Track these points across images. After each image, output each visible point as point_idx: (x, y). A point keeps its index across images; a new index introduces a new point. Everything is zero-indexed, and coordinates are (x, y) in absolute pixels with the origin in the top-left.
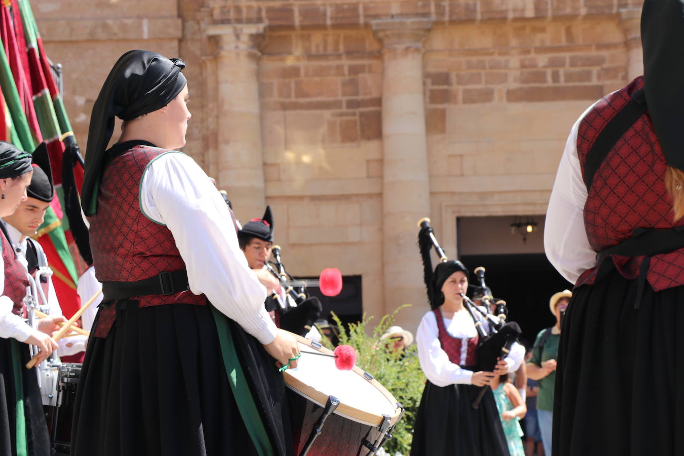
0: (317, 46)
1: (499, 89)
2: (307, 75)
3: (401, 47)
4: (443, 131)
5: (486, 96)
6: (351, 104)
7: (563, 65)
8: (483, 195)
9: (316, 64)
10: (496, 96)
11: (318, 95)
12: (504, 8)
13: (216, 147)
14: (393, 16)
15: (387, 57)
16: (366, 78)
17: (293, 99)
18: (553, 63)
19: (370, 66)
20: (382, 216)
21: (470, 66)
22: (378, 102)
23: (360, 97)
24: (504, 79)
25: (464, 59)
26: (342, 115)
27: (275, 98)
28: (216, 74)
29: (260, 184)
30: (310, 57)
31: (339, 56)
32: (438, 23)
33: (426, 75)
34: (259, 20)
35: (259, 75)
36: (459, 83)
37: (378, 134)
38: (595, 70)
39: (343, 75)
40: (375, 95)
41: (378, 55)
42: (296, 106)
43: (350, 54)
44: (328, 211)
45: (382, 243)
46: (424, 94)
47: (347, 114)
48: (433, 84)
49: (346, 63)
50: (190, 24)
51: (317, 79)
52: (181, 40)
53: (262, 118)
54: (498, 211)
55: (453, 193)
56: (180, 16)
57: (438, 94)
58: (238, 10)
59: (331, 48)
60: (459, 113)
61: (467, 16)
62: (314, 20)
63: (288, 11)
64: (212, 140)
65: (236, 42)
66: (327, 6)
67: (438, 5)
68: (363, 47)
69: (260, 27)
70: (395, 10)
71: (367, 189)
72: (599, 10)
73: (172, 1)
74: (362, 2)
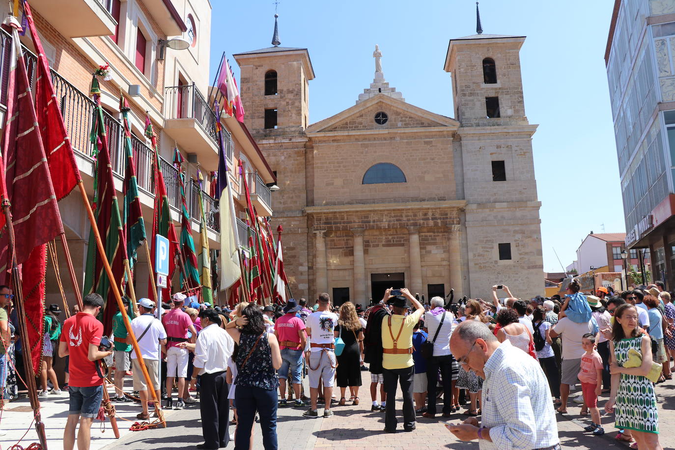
0: (338, 234)
1: (381, 244)
2: (336, 241)
3: (357, 235)
4: (368, 254)
5: (378, 246)
6: (346, 248)
7: (395, 238)
8: (377, 269)
10: (380, 246)
11: (339, 246)
12: (381, 226)
13: (315, 258)
14: (355, 228)
15: (354, 237)
16: (350, 242)
18: (393, 238)
19: (351, 239)
20: (353, 274)
21: (374, 239)
22: (353, 247)
23: (349, 246)
24: (382, 242)
25: (372, 237)
26: (344, 250)
27: (329, 247)
28: (315, 241)
29: (326, 267)
30: (337, 237)
31: (343, 237)
32: (365, 230)
33: (364, 241)
34: (325, 229)
35: (325, 241)
36: (371, 243)
37: (353, 255)
38: (402, 240)
39: (345, 241)
41: (352, 236)
42: (333, 248)
43: (346, 236)
44: (341, 273)
45: (354, 280)
46: (363, 245)
48: (365, 243)
49: (345, 238)
50: (310, 229)
51: (339, 242)
52: (307, 233)
53: (326, 251)
54: (380, 272)
55: (370, 268)
56: (308, 227)
57: (367, 245)
58: (320, 227)
59: (342, 235)
60: (371, 250)
61: (372, 228)
62: (337, 229)
63: (332, 227)
64: (315, 256)
65: (320, 234)
66: (341, 226)
67: (366, 226)
68: (349, 234)
69: (325, 231)
70: (356, 226)
71: (350, 267)
72: (402, 226)
73: (306, 224)
74: (348, 225)
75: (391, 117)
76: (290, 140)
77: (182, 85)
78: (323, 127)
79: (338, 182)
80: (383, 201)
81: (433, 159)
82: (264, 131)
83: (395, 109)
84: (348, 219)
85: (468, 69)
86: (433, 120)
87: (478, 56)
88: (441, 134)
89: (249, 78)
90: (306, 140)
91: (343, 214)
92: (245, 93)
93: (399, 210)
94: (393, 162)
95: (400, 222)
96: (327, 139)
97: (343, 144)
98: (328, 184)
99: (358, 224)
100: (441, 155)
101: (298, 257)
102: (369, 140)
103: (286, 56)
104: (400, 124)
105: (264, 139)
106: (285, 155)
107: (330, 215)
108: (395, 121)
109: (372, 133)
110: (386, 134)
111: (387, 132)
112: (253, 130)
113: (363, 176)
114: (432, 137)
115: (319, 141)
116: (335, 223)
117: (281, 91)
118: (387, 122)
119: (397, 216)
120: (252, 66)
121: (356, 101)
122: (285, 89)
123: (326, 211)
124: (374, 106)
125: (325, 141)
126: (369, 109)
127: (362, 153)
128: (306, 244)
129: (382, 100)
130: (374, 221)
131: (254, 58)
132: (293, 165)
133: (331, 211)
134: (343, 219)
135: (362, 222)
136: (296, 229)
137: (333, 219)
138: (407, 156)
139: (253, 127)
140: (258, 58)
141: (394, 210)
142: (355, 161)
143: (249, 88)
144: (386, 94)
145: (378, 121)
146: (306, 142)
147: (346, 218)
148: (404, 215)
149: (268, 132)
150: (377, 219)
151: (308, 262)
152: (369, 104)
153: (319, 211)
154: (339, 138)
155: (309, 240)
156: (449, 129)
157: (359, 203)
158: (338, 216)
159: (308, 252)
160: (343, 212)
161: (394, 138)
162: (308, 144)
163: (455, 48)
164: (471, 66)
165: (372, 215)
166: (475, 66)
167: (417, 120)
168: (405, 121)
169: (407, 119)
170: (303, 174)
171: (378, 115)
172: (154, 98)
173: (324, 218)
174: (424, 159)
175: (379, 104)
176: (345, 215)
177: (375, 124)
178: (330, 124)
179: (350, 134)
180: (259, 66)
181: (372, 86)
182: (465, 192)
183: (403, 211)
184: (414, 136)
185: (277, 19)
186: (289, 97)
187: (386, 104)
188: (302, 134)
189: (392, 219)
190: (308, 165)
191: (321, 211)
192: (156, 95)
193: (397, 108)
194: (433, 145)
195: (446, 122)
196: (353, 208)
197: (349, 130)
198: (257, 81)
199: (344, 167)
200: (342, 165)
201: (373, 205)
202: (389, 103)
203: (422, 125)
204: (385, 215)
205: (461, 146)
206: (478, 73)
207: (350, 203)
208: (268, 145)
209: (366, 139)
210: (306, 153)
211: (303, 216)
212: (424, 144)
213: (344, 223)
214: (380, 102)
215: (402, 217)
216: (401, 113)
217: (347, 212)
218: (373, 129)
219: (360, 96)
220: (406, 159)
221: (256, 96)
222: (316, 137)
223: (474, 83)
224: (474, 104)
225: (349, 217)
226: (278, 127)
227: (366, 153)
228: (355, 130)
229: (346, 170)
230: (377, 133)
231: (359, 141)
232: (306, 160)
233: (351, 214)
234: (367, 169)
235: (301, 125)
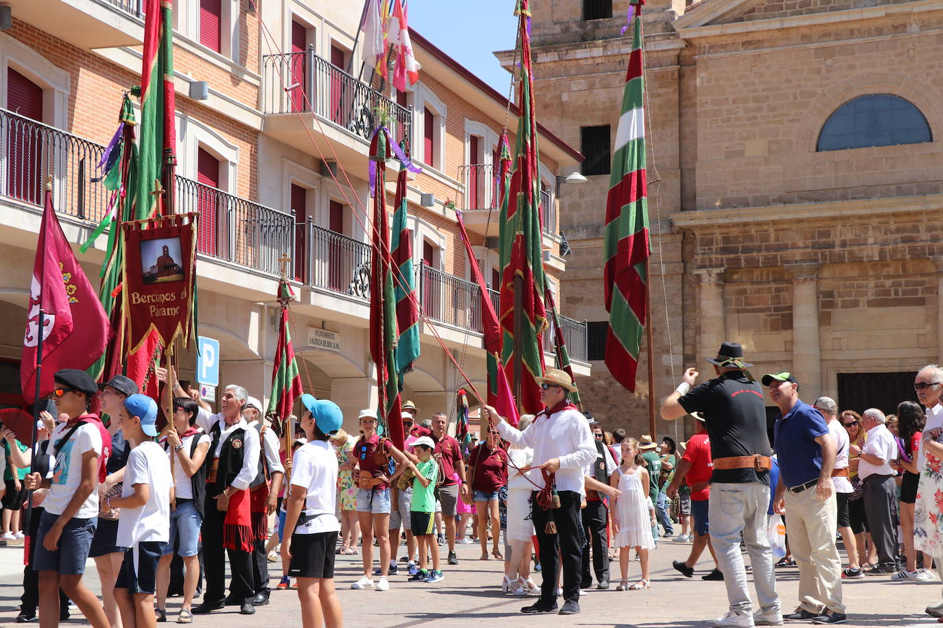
0: (757, 276)
1: (863, 300)
2: (751, 293)
3: (801, 278)
4: (829, 324)
5: (855, 304)
6: (776, 309)
7: (901, 286)
8: (852, 361)
9: (756, 287)
10: (861, 303)
11: (758, 304)
12: (861, 255)
13: (700, 335)
14: (796, 262)
15: (794, 283)
16: (784, 294)
17: (744, 307)
18: (894, 285)
19: (787, 287)
21: (845, 286)
22: (791, 308)
23: (781, 305)
24: (865, 294)
25: (842, 283)
26: (770, 315)
27: (734, 307)
28: (700, 293)
30: (753, 283)
31: (769, 282)
32: (822, 264)
33: (818, 293)
34: (722, 265)
35: (723, 295)
36: (839, 296)
37: (791, 327)
38: (920, 288)
39: (772, 293)
40: (789, 304)
41: (790, 282)
42: (744, 310)
43: (775, 281)
44: (762, 370)
46: (818, 303)
47: (774, 315)
48: (823, 297)
49: (773, 286)
50: (689, 265)
51: (757, 295)
52: (683, 275)
53: (725, 320)
54: (862, 370)
55: (834, 360)
56: (683, 261)
57: (826, 305)
58: (711, 260)
59: (764, 278)
60: (838, 314)
61: (840, 260)
62: (752, 264)
63: (738, 259)
64: (698, 331)
65: (709, 278)
66: (760, 256)
67: (823, 255)
68: (783, 277)
69: (722, 269)
70: (798, 257)
71: (784, 357)
72: (918, 255)
73: (679, 253)
74: (779, 254)
77: (301, 33)
78: (719, 13)
79: (756, 148)
80: (867, 192)
82: (581, 26)
84: (777, 239)
90: (678, 44)
91: (766, 227)
93: (908, 214)
94: (898, 93)
95: (910, 244)
96: (730, 40)
97: (769, 50)
98: (730, 155)
99: (802, 251)
101: (661, 333)
102: (838, 36)
105: (578, 47)
107: (734, 232)
109: (844, 18)
110: (882, 17)
111: (884, 14)
112: (554, 22)
113: (818, 132)
115: (711, 47)
116: (746, 250)
119: (903, 230)
123: (721, 221)
125: (724, 47)
127: (818, 71)
128: (679, 301)
130: (844, 244)
133: (736, 220)
134: (766, 239)
135: (813, 247)
136: (655, 265)
137: (741, 239)
139: (556, 17)
141: (895, 215)
142: (798, 92)
146: (682, 49)
147: (772, 237)
148: (922, 227)
149: (589, 27)
150: (852, 237)
151: (684, 344)
153: (705, 222)
154: (758, 37)
155: (687, 290)
157: (809, 199)
158: (753, 232)
159: (683, 321)
160: (767, 223)
161: (905, 26)
162: (686, 53)
165: (839, 227)
172: (242, 84)
173: (720, 238)
176: (772, 230)
179: (788, 24)
183: (919, 218)
188: (669, 30)
189: (890, 237)
190: (685, 106)
191: (710, 222)
192: (246, 77)
196: (788, 212)
197: (785, 15)
199: (773, 109)
200: (765, 105)
201: (838, 204)
204: (873, 227)
207: (783, 200)
208: (590, 61)
209: (829, 35)
210: (681, 76)
211: (672, 233)
213: (768, 249)
215: (919, 232)
217: (774, 222)
218: (848, 8)
220: (934, 82)
222: (701, 38)
225: (781, 234)
226: (615, 13)
227: (828, 71)
228: (800, 13)
229: (774, 117)
230: (858, 17)
231: (811, 42)
232: (680, 94)
233: (785, 226)
234: (829, 112)
235: (670, 6)
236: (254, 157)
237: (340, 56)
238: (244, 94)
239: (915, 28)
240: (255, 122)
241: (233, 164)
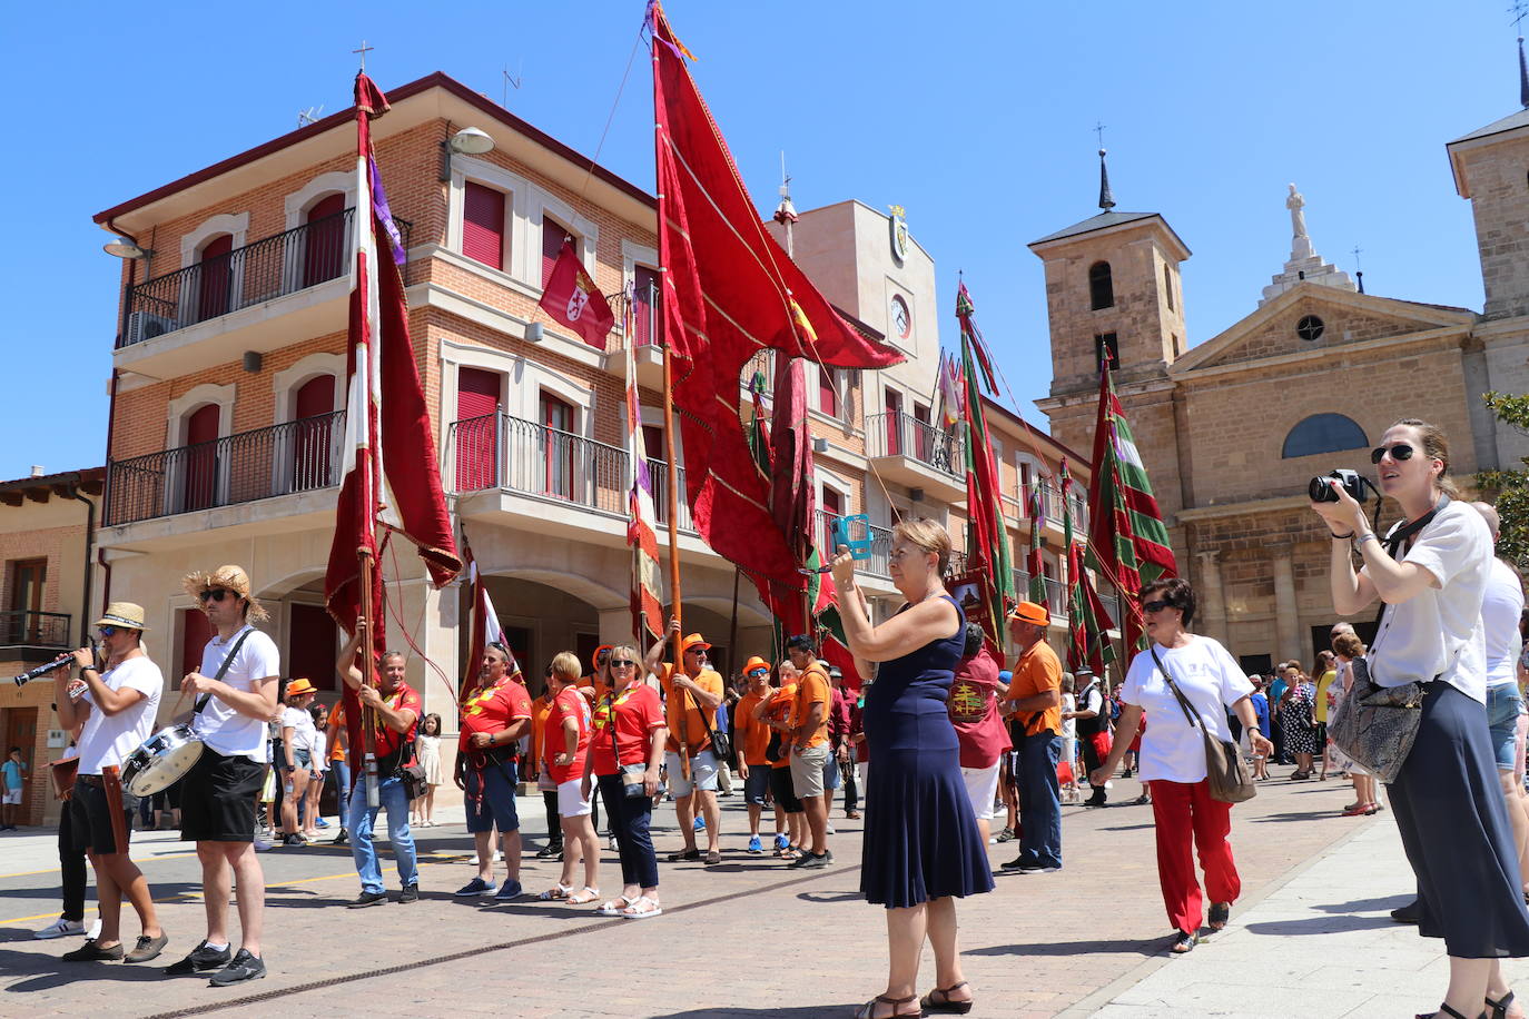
0: (1245, 556)
2: (1241, 569)
3: (1279, 555)
4: (1302, 589)
6: (1261, 580)
8: (1323, 616)
9: (1246, 563)
11: (1247, 577)
14: (1274, 543)
15: (1274, 559)
16: (1266, 568)
17: (1237, 580)
19: (1268, 563)
20: (1276, 629)
21: (1312, 560)
22: (1272, 578)
23: (1265, 577)
25: (1310, 557)
26: (1257, 585)
27: (1229, 580)
28: (1202, 571)
29: (1222, 617)
30: (1243, 561)
31: (1254, 560)
32: (1294, 544)
33: (1293, 566)
34: (1217, 549)
35: (1220, 571)
36: (1309, 567)
37: (1273, 593)
39: (1257, 568)
40: (1270, 576)
41: (1270, 558)
42: (1237, 582)
43: (1259, 558)
44: (1254, 627)
45: (1278, 641)
46: (1293, 574)
47: (1260, 585)
48: (1297, 569)
49: (1258, 562)
50: (1191, 550)
51: (1246, 570)
52: (1188, 557)
53: (1223, 590)
56: (1188, 547)
57: (1299, 575)
58: (1209, 545)
59: (1251, 556)
60: (1309, 581)
61: (1307, 540)
62: (1241, 546)
63: (1230, 544)
65: (1208, 559)
66: (1246, 540)
67: (1294, 536)
68: (1265, 555)
69: (1218, 552)
70: (1275, 540)
71: (1270, 616)
73: (1184, 542)
74: (1261, 537)
75: (1330, 323)
76: (1144, 389)
77: (892, 398)
78: (1200, 361)
79: (1237, 459)
81: (1420, 396)
83: (1336, 306)
84: (1258, 526)
85: (1494, 196)
86: (1415, 318)
87: (1516, 164)
88: (1434, 343)
89: (1061, 283)
90: (1171, 386)
91: (1249, 518)
92: (1057, 310)
94: (1339, 412)
96: (1210, 380)
97: (1238, 386)
98: (1217, 465)
99: (1278, 534)
100: (1437, 386)
102: (1290, 373)
103: (1124, 231)
104: (1348, 335)
106: (1137, 416)
107: (1225, 523)
108: (1338, 330)
109: (1294, 360)
110: (1321, 358)
111: (1324, 354)
112: (1077, 376)
113: (1282, 444)
114: (1417, 351)
115: (1196, 387)
117: (1121, 299)
118: (1323, 335)
120: (1064, 260)
121: (1260, 302)
122: (1127, 295)
123: (1214, 515)
124: (1295, 306)
125: (1205, 385)
126: (1286, 313)
127: (1278, 399)
129: (1306, 294)
130: (1309, 528)
131: (1066, 245)
132: (1153, 434)
133: (1226, 514)
134: (1249, 526)
135: (1287, 530)
137: (1230, 528)
138: (1368, 396)
139: (1078, 372)
140: (1074, 243)
142: (1265, 415)
143: (1062, 301)
144: (1315, 281)
145: (1305, 335)
146: (1174, 389)
147: (1255, 526)
152: (1282, 306)
153: (1202, 517)
154: (1231, 376)
155: (1192, 569)
156: (1449, 332)
157: (1281, 495)
158: (1240, 522)
160: (1249, 515)
161: (1339, 363)
162: (1178, 391)
163: (1462, 158)
164: (1500, 189)
165: (1305, 515)
166: (1511, 186)
167: (1383, 323)
168: (1359, 327)
169: (1361, 323)
170: (1171, 450)
171: (1303, 323)
172: (851, 438)
173: (1214, 527)
174: (1403, 398)
175: (1304, 301)
176: (1253, 520)
177: (1300, 341)
178: (1211, 353)
179: (1251, 367)
180: (1077, 258)
181: (1287, 268)
182: (1499, 453)
184: (1377, 356)
185: (1105, 158)
186: (1136, 308)
187: (1318, 300)
188: (1163, 375)
190: (1180, 431)
191: (1206, 517)
192: (854, 433)
193: (1339, 304)
194: (1420, 366)
195: (1443, 318)
197: (1249, 359)
198: (1075, 286)
200: (1241, 427)
202: (1321, 296)
203: (1394, 329)
205: (1484, 360)
206: (1518, 202)
207: (1261, 497)
209: (1284, 372)
210: (1175, 408)
211: (1177, 527)
212: (1402, 368)
213: (1252, 534)
214: (1306, 297)
216: (1348, 313)
217: (1255, 514)
218: (1296, 352)
219: (1266, 291)
220: (1366, 403)
221: (1076, 313)
222: (1189, 380)
223: (1509, 224)
224: (1512, 269)
225: (1261, 522)
226: (1121, 366)
227: (1285, 399)
228: (1260, 357)
229: (1249, 434)
230: (1304, 358)
231: (1271, 378)
232: (1176, 422)
233: (1264, 516)
234: (1289, 429)
235: (1162, 359)
236: (863, 490)
237: (921, 412)
238: (853, 445)
239: (1346, 364)
240: (862, 465)
241: (848, 496)
